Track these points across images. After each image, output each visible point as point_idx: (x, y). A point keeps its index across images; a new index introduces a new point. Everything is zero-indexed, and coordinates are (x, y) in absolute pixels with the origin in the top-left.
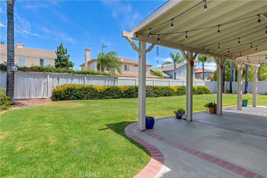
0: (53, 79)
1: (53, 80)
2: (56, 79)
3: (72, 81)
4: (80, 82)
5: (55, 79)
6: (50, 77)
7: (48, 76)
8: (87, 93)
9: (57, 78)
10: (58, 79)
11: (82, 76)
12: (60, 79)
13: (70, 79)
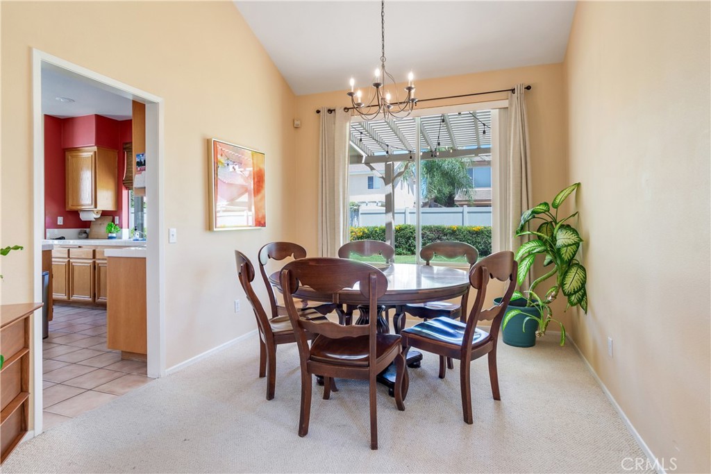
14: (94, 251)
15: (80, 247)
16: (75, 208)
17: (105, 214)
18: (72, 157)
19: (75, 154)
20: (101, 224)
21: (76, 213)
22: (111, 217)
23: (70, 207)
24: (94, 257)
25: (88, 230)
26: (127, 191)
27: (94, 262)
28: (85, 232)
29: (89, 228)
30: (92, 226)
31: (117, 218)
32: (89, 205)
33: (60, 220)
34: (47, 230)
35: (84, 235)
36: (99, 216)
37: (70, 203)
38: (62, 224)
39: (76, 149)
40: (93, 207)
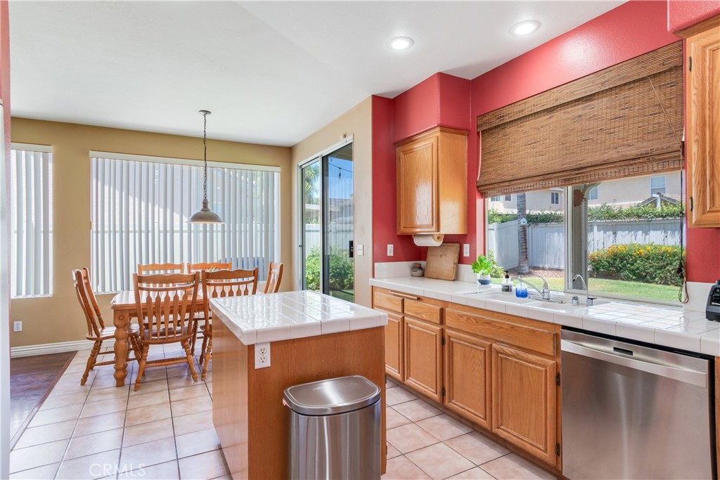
0: (605, 232)
1: (605, 235)
2: (611, 233)
3: (647, 237)
4: (669, 237)
5: (607, 233)
6: (599, 230)
7: (595, 228)
8: (665, 268)
9: (612, 230)
10: (615, 233)
11: (673, 221)
12: (619, 233)
13: (640, 232)
14: (442, 311)
15: (419, 299)
16: (407, 231)
17: (448, 239)
18: (405, 153)
19: (409, 148)
20: (441, 256)
21: (408, 239)
22: (457, 245)
23: (403, 229)
24: (442, 321)
25: (423, 263)
26: (482, 200)
27: (442, 331)
28: (420, 268)
29: (425, 260)
30: (430, 258)
31: (466, 247)
32: (427, 226)
33: (390, 249)
34: (376, 264)
35: (419, 272)
36: (438, 243)
37: (402, 224)
38: (392, 255)
39: (410, 140)
40: (434, 229)
